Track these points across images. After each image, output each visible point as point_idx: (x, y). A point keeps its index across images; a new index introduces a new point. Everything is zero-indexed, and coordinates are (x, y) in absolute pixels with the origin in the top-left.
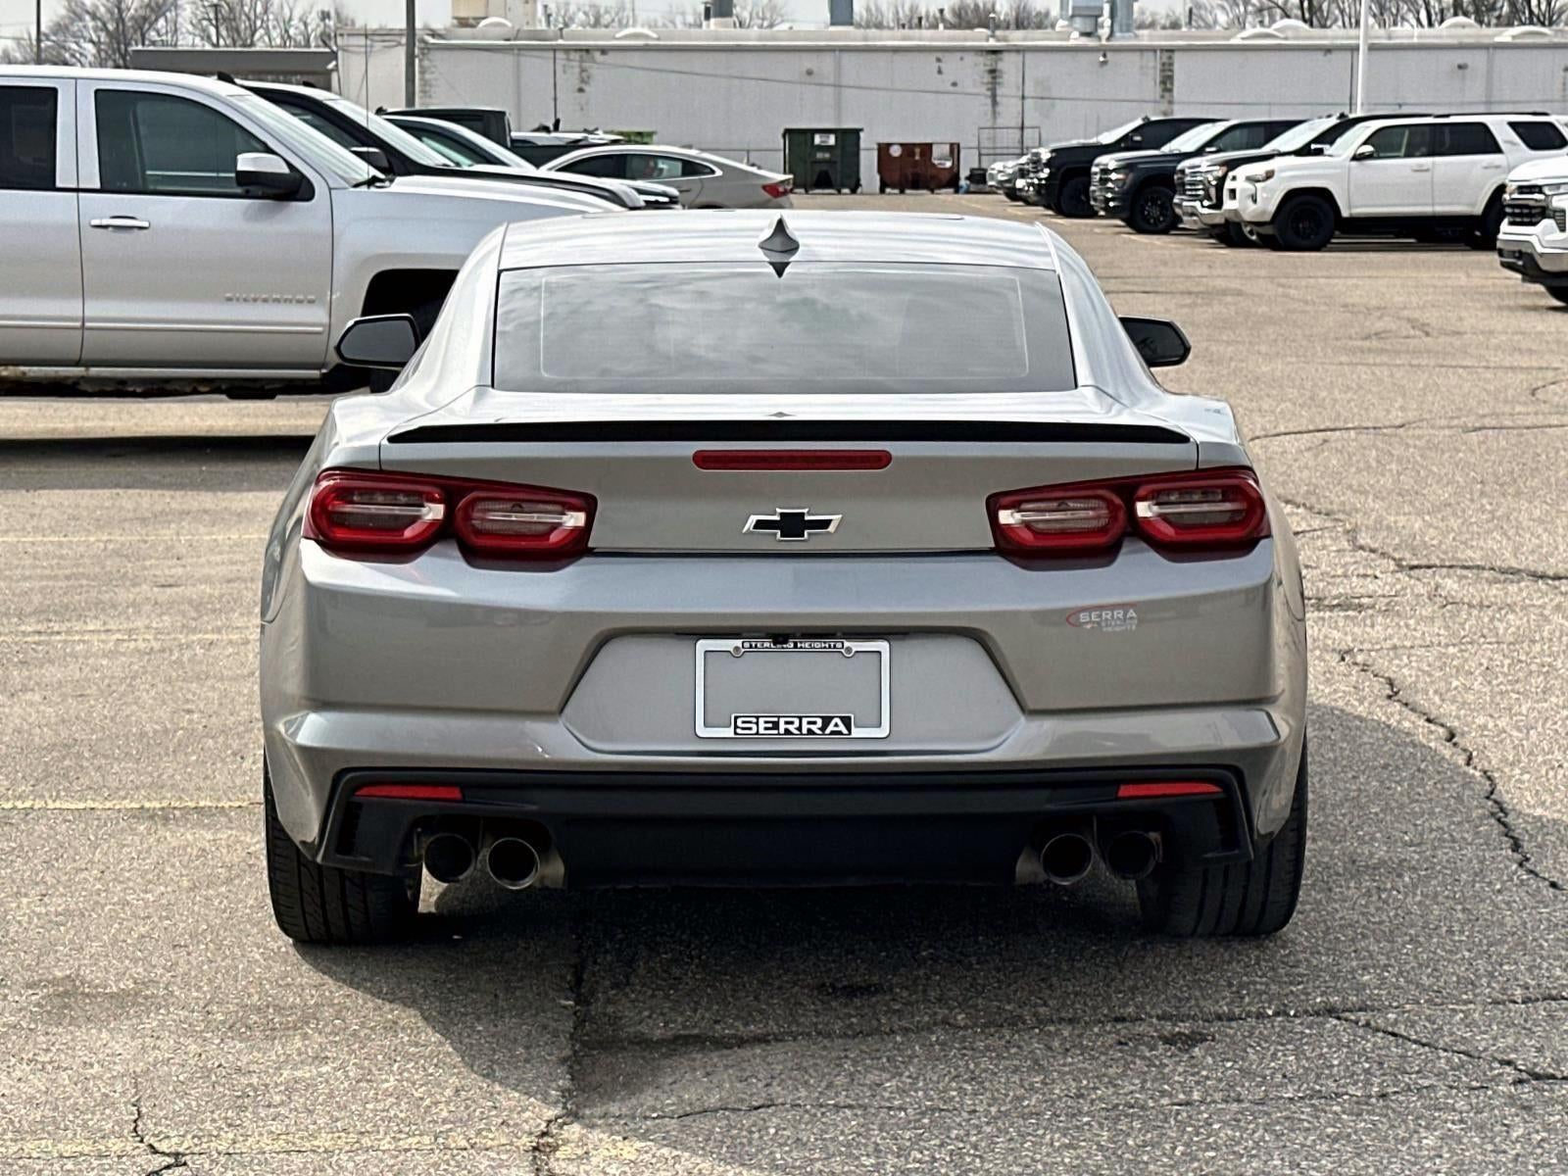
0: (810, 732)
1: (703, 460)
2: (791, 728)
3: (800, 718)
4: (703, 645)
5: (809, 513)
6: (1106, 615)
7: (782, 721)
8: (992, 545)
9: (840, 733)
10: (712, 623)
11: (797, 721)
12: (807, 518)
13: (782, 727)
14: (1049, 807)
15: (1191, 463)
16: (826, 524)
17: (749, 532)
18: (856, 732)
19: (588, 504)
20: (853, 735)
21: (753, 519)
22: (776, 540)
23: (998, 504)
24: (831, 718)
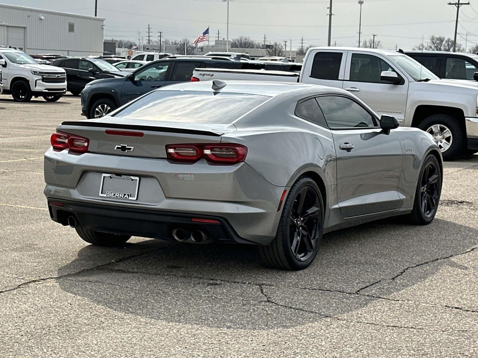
0: (121, 197)
1: (107, 132)
2: (118, 196)
3: (120, 194)
4: (104, 175)
5: (127, 146)
6: (185, 176)
8: (166, 157)
9: (127, 198)
10: (106, 170)
11: (119, 194)
12: (127, 147)
13: (116, 195)
14: (172, 221)
15: (219, 141)
16: (130, 149)
17: (115, 150)
18: (130, 198)
19: (88, 141)
20: (129, 199)
21: (116, 147)
22: (120, 152)
23: (168, 147)
24: (125, 194)
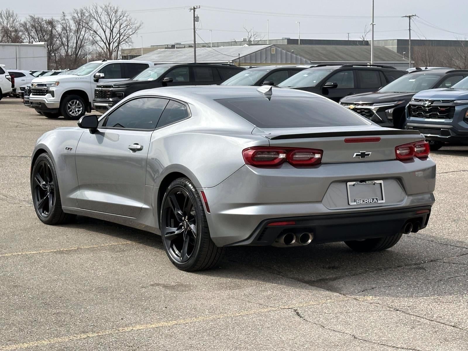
0: (370, 202)
1: (347, 141)
2: (367, 201)
3: (368, 199)
4: (349, 183)
5: (366, 152)
6: (419, 172)
7: (365, 200)
8: (396, 158)
9: (376, 202)
10: (349, 178)
13: (365, 201)
16: (369, 154)
17: (355, 157)
18: (379, 202)
19: (321, 152)
21: (355, 154)
22: (360, 159)
23: (397, 148)
24: (374, 199)
